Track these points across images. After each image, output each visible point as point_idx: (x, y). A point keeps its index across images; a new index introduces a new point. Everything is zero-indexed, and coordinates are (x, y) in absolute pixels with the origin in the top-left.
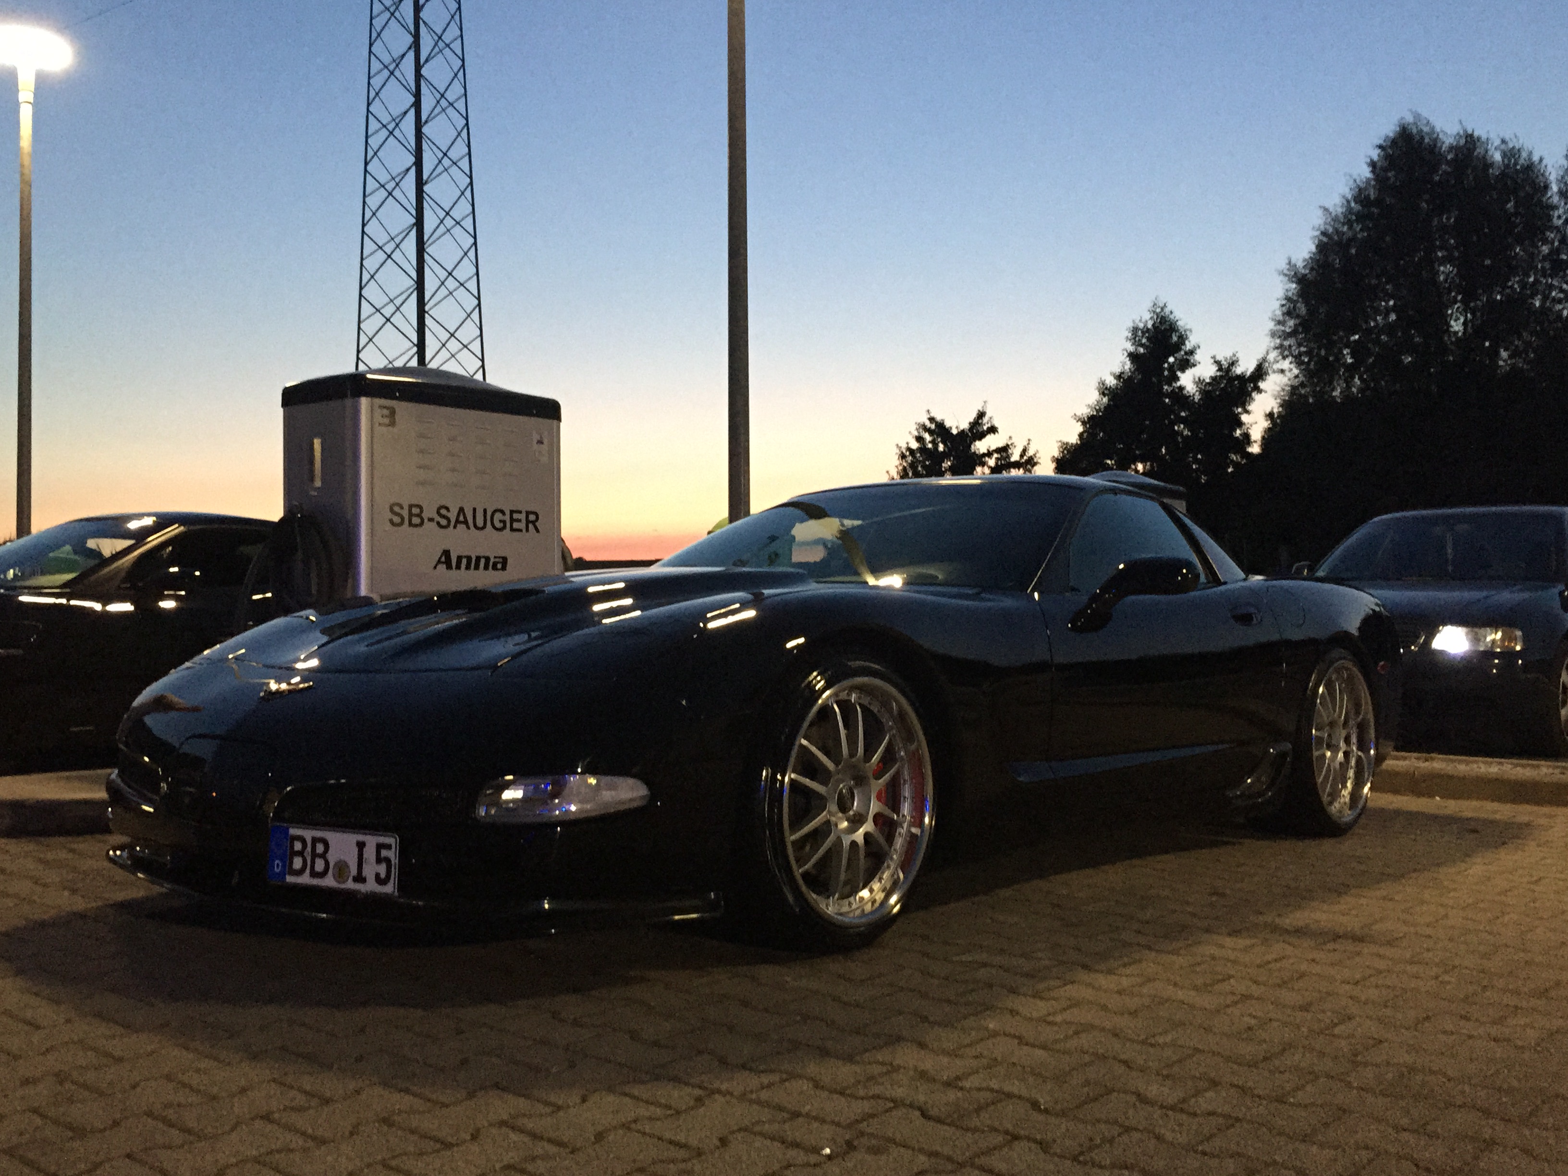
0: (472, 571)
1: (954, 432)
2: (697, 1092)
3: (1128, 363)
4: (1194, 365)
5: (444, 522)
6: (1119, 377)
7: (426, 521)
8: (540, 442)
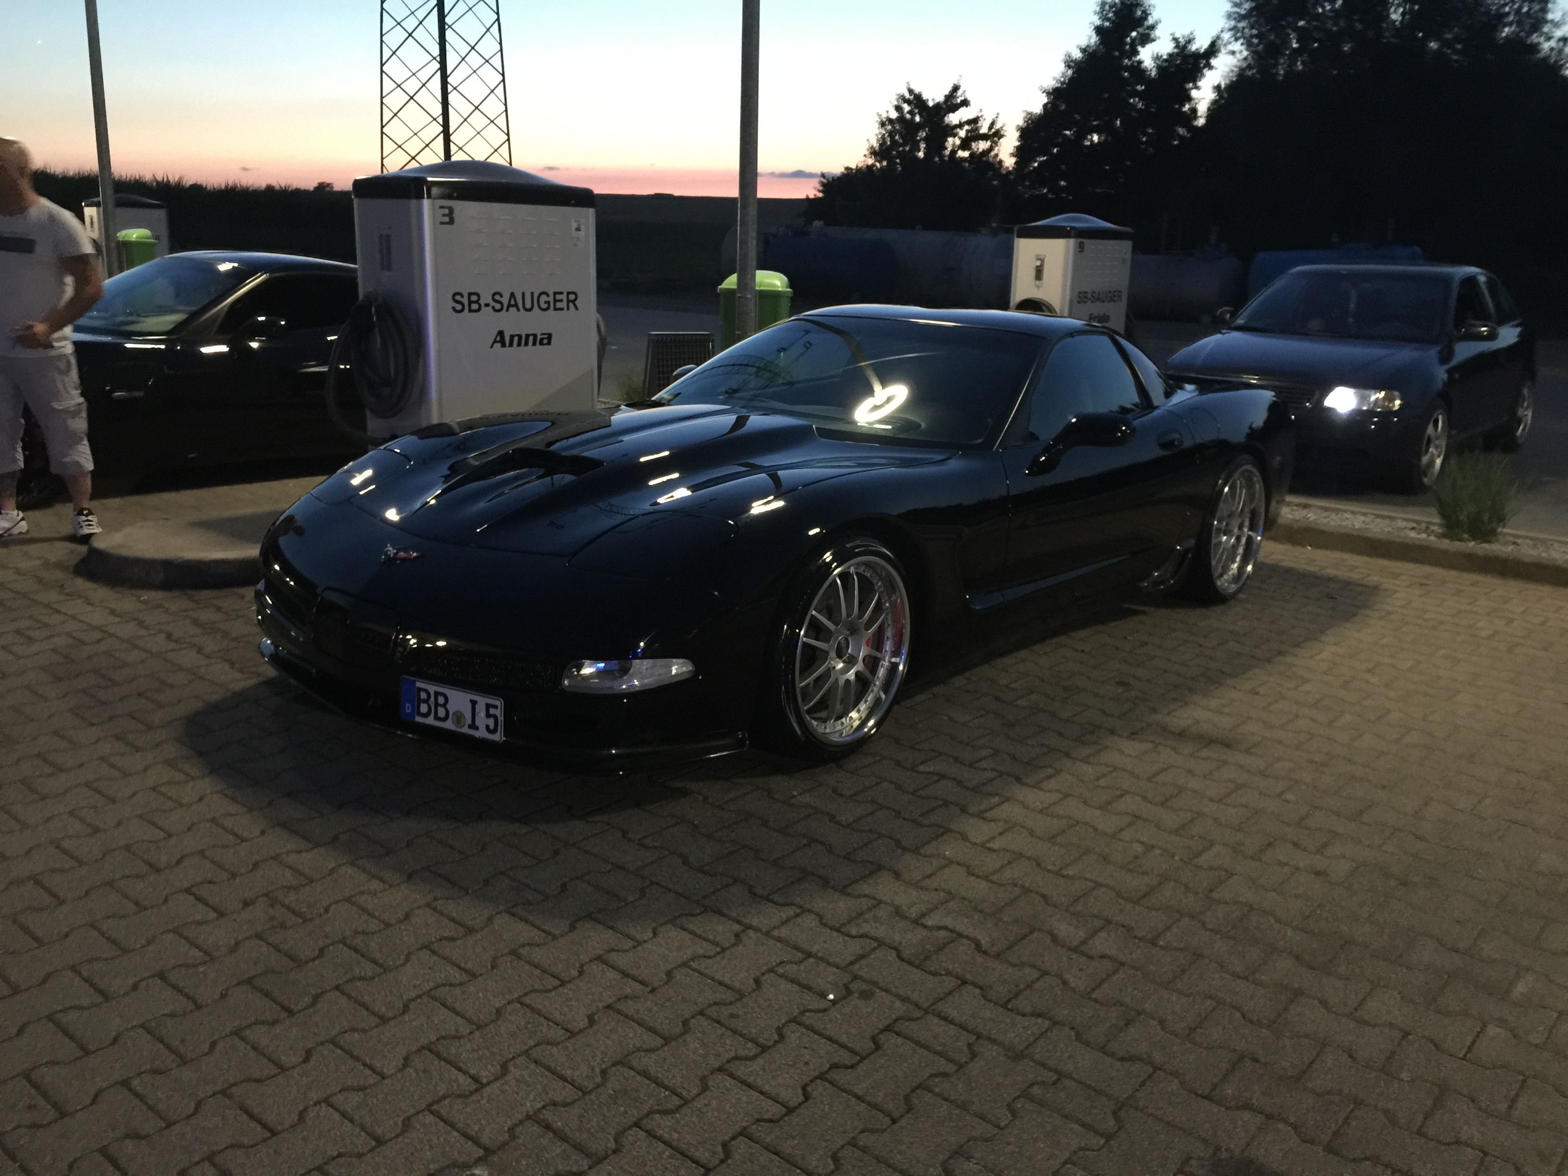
0: (522, 348)
1: (931, 104)
2: (737, 927)
3: (1094, 35)
4: (1154, 40)
5: (498, 306)
6: (1084, 51)
7: (483, 305)
8: (578, 229)
